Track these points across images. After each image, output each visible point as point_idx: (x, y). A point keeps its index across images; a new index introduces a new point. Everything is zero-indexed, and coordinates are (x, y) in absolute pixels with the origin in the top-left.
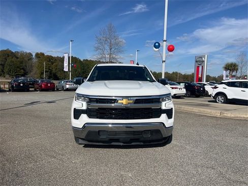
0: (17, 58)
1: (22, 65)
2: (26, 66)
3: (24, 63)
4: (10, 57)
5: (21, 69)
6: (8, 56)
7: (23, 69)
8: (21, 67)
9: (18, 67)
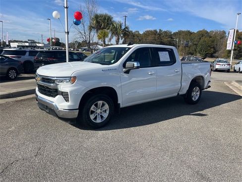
0: (211, 37)
1: (213, 44)
2: (217, 45)
3: (215, 42)
4: (204, 37)
5: (211, 48)
6: (203, 35)
7: (214, 47)
8: (212, 46)
9: (209, 46)
